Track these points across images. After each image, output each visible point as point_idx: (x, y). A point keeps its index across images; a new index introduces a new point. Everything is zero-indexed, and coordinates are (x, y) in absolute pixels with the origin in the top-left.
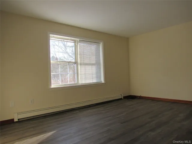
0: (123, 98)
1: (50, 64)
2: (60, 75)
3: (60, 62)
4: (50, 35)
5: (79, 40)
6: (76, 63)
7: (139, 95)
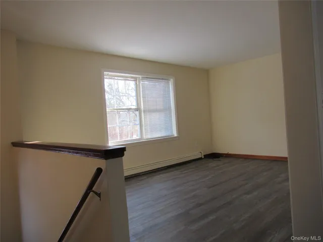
0: (203, 157)
1: (106, 114)
2: (118, 127)
3: (117, 109)
4: (105, 73)
5: (142, 77)
6: (138, 109)
7: (226, 153)
